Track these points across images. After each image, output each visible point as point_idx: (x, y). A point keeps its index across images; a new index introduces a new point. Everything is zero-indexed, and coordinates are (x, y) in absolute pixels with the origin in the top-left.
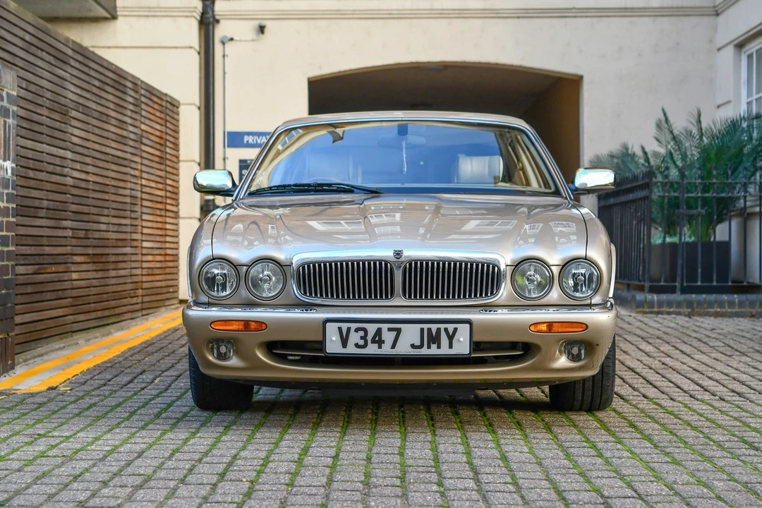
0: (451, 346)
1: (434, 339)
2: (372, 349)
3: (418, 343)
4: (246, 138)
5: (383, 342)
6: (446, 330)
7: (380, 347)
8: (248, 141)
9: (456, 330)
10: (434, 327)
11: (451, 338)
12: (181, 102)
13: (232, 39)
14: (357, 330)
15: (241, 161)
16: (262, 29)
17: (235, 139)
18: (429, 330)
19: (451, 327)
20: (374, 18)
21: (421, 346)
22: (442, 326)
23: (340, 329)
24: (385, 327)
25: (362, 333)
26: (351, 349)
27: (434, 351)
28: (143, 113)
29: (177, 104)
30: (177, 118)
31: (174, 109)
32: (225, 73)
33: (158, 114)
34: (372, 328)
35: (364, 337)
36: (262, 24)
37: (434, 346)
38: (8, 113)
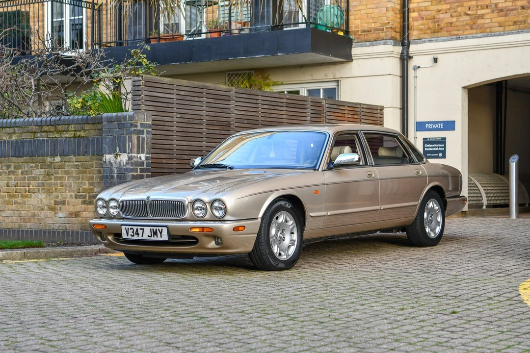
0: (161, 237)
1: (155, 233)
2: (136, 237)
4: (427, 125)
5: (139, 234)
6: (159, 230)
7: (138, 236)
8: (428, 127)
9: (162, 229)
10: (155, 228)
11: (161, 233)
12: (385, 107)
13: (419, 67)
14: (131, 229)
15: (424, 139)
16: (436, 60)
17: (421, 126)
18: (153, 229)
19: (160, 228)
21: (151, 236)
22: (157, 228)
23: (126, 228)
24: (139, 228)
25: (132, 230)
26: (130, 237)
27: (155, 238)
28: (327, 117)
29: (379, 108)
30: (381, 116)
31: (375, 112)
32: (415, 87)
33: (350, 116)
34: (135, 228)
35: (133, 232)
36: (436, 57)
37: (155, 236)
38: (142, 132)
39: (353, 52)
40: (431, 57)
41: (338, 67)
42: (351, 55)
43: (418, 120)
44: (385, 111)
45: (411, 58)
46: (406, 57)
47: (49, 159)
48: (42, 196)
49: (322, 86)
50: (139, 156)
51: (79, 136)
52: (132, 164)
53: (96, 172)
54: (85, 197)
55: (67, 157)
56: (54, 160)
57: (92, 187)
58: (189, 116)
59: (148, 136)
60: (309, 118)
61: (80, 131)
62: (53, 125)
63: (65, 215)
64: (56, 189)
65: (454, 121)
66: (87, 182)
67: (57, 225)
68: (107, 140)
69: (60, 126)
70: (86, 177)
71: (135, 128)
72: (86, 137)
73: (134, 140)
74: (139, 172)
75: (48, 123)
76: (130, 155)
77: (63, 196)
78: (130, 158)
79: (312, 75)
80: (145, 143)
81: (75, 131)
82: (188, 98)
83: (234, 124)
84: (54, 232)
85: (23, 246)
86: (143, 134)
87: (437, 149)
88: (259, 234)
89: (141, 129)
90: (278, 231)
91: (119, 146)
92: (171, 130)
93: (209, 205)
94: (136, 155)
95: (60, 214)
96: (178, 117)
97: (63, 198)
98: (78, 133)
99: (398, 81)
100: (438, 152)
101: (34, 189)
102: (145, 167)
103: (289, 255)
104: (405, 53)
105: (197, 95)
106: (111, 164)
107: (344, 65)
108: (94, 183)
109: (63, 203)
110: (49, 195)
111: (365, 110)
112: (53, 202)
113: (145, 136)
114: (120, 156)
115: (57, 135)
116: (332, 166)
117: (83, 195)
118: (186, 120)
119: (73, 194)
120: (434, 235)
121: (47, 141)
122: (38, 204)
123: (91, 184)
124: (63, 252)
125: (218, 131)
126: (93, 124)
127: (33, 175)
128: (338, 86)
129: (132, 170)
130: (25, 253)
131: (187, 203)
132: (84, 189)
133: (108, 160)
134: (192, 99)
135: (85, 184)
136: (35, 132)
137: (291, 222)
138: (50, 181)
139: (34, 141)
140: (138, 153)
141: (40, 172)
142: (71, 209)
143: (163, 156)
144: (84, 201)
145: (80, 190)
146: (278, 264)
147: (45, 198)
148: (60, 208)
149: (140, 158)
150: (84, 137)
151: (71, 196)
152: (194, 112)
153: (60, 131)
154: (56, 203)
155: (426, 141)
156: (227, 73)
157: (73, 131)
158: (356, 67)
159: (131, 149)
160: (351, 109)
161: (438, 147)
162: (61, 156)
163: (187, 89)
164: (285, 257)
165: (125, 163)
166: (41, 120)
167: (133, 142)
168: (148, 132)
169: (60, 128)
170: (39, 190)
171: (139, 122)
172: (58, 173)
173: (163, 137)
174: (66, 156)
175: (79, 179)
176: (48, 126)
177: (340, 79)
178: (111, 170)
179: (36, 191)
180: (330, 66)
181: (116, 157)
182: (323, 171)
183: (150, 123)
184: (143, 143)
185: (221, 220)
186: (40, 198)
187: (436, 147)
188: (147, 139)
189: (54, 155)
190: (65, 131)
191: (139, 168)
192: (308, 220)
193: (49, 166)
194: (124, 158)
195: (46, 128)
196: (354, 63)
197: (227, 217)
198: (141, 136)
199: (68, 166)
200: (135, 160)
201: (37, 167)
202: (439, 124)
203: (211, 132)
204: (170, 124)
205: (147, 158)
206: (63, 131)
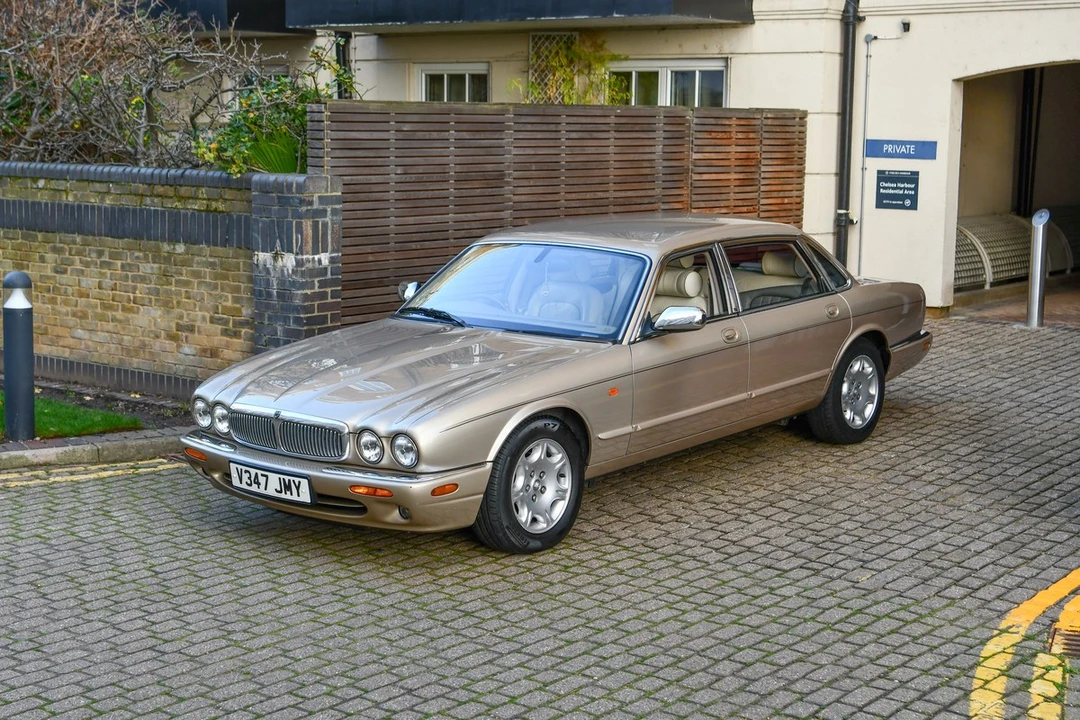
0: (299, 495)
1: (288, 488)
2: (254, 488)
3: (279, 489)
4: (885, 147)
5: (260, 484)
6: (294, 481)
7: (259, 488)
8: (887, 151)
9: (299, 482)
10: (287, 478)
11: (298, 488)
12: (809, 111)
13: (876, 38)
14: (246, 471)
15: (879, 172)
16: (906, 27)
17: (874, 148)
18: (284, 479)
19: (297, 480)
21: (281, 492)
22: (292, 478)
23: (237, 468)
24: (260, 472)
26: (244, 486)
27: (288, 496)
28: (696, 142)
29: (798, 115)
30: (801, 129)
31: (789, 122)
32: (867, 76)
33: (740, 136)
34: (253, 471)
36: (907, 21)
37: (288, 493)
38: (323, 213)
39: (756, 7)
40: (898, 21)
41: (727, 33)
42: (752, 12)
43: (870, 137)
44: (809, 119)
45: (861, 19)
46: (851, 19)
47: (166, 247)
48: (157, 313)
49: (697, 67)
50: (316, 257)
51: (216, 210)
52: (303, 274)
53: (244, 279)
54: (226, 322)
55: (197, 246)
56: (174, 249)
57: (238, 306)
58: (421, 169)
59: (335, 218)
60: (659, 148)
61: (216, 200)
62: (171, 186)
63: (194, 352)
64: (178, 303)
65: (936, 143)
66: (230, 296)
67: (182, 368)
68: (260, 225)
69: (183, 189)
70: (229, 285)
71: (309, 208)
72: (228, 214)
73: (306, 230)
74: (316, 287)
75: (163, 181)
76: (300, 257)
77: (191, 317)
78: (299, 263)
79: (680, 46)
80: (329, 232)
81: (209, 199)
82: (420, 135)
83: (510, 174)
84: (177, 379)
85: (101, 429)
86: (326, 216)
87: (901, 192)
88: (487, 494)
89: (321, 207)
90: (532, 477)
91: (280, 238)
92: (385, 198)
93: (388, 442)
94: (311, 257)
95: (187, 349)
96: (399, 172)
97: (190, 320)
98: (214, 205)
99: (835, 63)
100: (903, 197)
101: (143, 298)
102: (329, 276)
103: (553, 521)
104: (851, 10)
105: (438, 127)
106: (268, 271)
107: (737, 30)
108: (242, 298)
109: (191, 329)
110: (168, 312)
111: (769, 122)
112: (174, 326)
113: (328, 219)
114: (282, 258)
115: (178, 205)
116: (652, 331)
117: (223, 319)
118: (413, 178)
119: (208, 315)
120: (861, 422)
121: (163, 213)
122: (150, 326)
123: (236, 300)
125: (478, 190)
126: (240, 190)
127: (140, 273)
128: (727, 67)
129: (303, 286)
130: (98, 450)
131: (347, 431)
132: (224, 307)
133: (261, 263)
134: (427, 135)
135: (226, 300)
136: (142, 195)
137: (560, 456)
138: (169, 287)
139: (141, 210)
140: (315, 251)
141: (152, 268)
142: (205, 342)
143: (369, 249)
144: (226, 330)
145: (218, 308)
146: (528, 543)
147: (160, 316)
148: (186, 337)
149: (320, 261)
150: (223, 212)
151: (204, 318)
152: (431, 160)
153: (183, 198)
154: (179, 328)
155: (883, 176)
156: (531, 34)
157: (204, 199)
158: (757, 36)
159: (301, 247)
160: (742, 122)
161: (904, 188)
162: (185, 242)
163: (416, 118)
164: (545, 525)
165: (290, 272)
166: (152, 174)
167: (305, 232)
168: (334, 212)
169: (183, 191)
170: (150, 301)
171: (316, 195)
172: (182, 274)
173: (369, 214)
174: (194, 244)
175: (216, 288)
176: (163, 185)
177: (730, 56)
178: (268, 283)
179: (146, 302)
180: (713, 30)
181: (275, 258)
182: (630, 343)
183: (340, 194)
184: (325, 234)
185: (410, 473)
186: (151, 317)
187: (901, 189)
188: (333, 224)
189: (174, 240)
190: (193, 198)
191: (316, 280)
192: (595, 447)
193: (167, 260)
194: (289, 261)
195: (160, 189)
196: (757, 29)
197: (423, 468)
198: (321, 220)
199: (198, 263)
200: (310, 265)
201: (146, 257)
202: (908, 146)
203: (465, 193)
204: (381, 188)
205: (332, 260)
206: (189, 198)
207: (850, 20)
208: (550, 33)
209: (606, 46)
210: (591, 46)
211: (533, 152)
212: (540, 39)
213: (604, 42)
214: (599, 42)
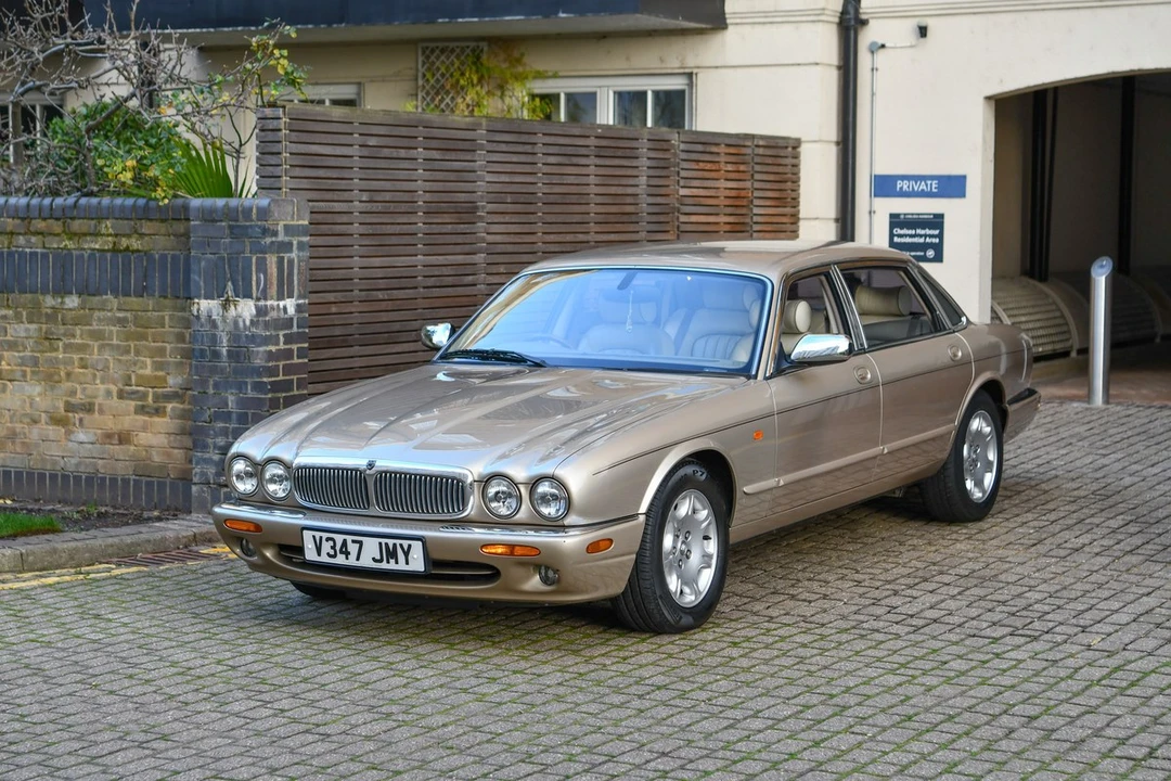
0: (407, 563)
1: (392, 554)
2: (340, 560)
3: (378, 557)
4: (899, 184)
5: (349, 553)
6: (401, 545)
7: (347, 558)
8: (901, 188)
9: (410, 546)
10: (391, 542)
11: (406, 554)
12: (803, 139)
13: (883, 46)
14: (328, 539)
15: (892, 216)
16: (923, 31)
17: (885, 186)
18: (386, 544)
19: (406, 543)
20: (1078, 8)
21: (381, 561)
22: (398, 542)
23: (314, 537)
24: (349, 538)
25: (331, 543)
26: (324, 559)
27: (392, 566)
28: (683, 174)
29: (791, 144)
30: (794, 161)
31: (782, 152)
32: (873, 94)
33: (730, 167)
34: (339, 539)
35: (333, 548)
36: (923, 24)
37: (392, 561)
38: (287, 247)
39: (728, 8)
40: (912, 24)
41: (692, 41)
42: (724, 13)
43: (880, 170)
44: (804, 150)
45: (864, 23)
46: (853, 22)
47: (50, 301)
48: (35, 389)
49: (650, 86)
50: (282, 304)
51: (127, 249)
52: (267, 325)
53: (172, 338)
54: (144, 396)
55: (97, 298)
56: (62, 303)
57: (161, 373)
58: (388, 196)
59: (301, 254)
60: (643, 180)
61: (128, 236)
62: (57, 219)
63: (93, 439)
64: (68, 375)
65: (964, 177)
66: (148, 361)
67: (73, 461)
68: (203, 264)
69: (77, 222)
70: (145, 347)
71: (274, 239)
72: (146, 253)
73: (271, 267)
74: (281, 344)
75: (46, 213)
76: (262, 303)
77: (88, 392)
78: (261, 311)
79: (628, 59)
80: (296, 271)
81: (116, 235)
82: (386, 152)
83: (483, 207)
84: (65, 477)
85: (11, 532)
86: (291, 251)
87: (922, 240)
88: (640, 555)
89: (287, 239)
90: (678, 537)
91: (232, 279)
92: (349, 232)
93: (526, 488)
94: (275, 303)
95: (81, 436)
96: (364, 199)
97: (90, 397)
98: (124, 242)
99: (831, 79)
100: (924, 247)
101: (12, 371)
102: (295, 329)
103: (700, 593)
104: (852, 11)
105: (405, 142)
106: (214, 324)
107: (704, 36)
108: (168, 363)
109: (89, 408)
110: (52, 388)
111: (761, 151)
112: (61, 405)
113: (294, 255)
114: (235, 306)
115: (70, 244)
116: (786, 365)
117: (138, 392)
118: (380, 207)
119: (114, 389)
120: (980, 495)
121: (45, 256)
122: (23, 409)
123: (158, 366)
124: (112, 546)
125: (450, 226)
126: (163, 221)
127: (9, 338)
128: (691, 85)
129: (266, 341)
130: (21, 555)
131: (470, 480)
132: (140, 377)
133: (203, 314)
134: (394, 152)
135: (144, 366)
136: (12, 233)
137: (705, 513)
138: (54, 354)
139: (11, 254)
140: (280, 297)
141: (27, 330)
142: (110, 424)
143: (331, 297)
144: (143, 407)
145: (130, 378)
146: (681, 618)
147: (40, 394)
148: (81, 420)
149: (285, 308)
150: (138, 251)
151: (109, 393)
152: (399, 186)
153: (75, 234)
154: (70, 407)
155: (896, 221)
156: (421, 45)
157: (110, 235)
158: (732, 44)
159: (265, 290)
160: (732, 150)
161: (926, 236)
162: (80, 294)
163: (382, 130)
164: (693, 598)
165: (248, 323)
166: (28, 205)
167: (269, 271)
168: (301, 246)
169: (76, 225)
170: (24, 374)
171: (282, 223)
172: (74, 336)
173: (332, 251)
174: (94, 295)
175: (127, 352)
176: (44, 219)
177: (695, 71)
178: (214, 339)
179: (18, 375)
180: (673, 39)
181: (225, 306)
182: (766, 378)
183: (306, 223)
184: (291, 274)
185: (556, 526)
186: (30, 394)
187: (921, 236)
188: (299, 262)
189: (62, 291)
190: (91, 234)
191: (281, 333)
192: (740, 503)
193: (51, 318)
194: (246, 309)
195: (40, 225)
196: (731, 34)
197: (571, 519)
198: (286, 256)
199: (99, 319)
200: (274, 314)
201: (18, 318)
202: (929, 182)
203: (436, 228)
204: (345, 219)
205: (299, 308)
206: (85, 235)
207: (850, 24)
208: (446, 44)
209: (526, 59)
210: (505, 61)
211: (507, 180)
212: (433, 51)
213: (522, 55)
214: (516, 54)
